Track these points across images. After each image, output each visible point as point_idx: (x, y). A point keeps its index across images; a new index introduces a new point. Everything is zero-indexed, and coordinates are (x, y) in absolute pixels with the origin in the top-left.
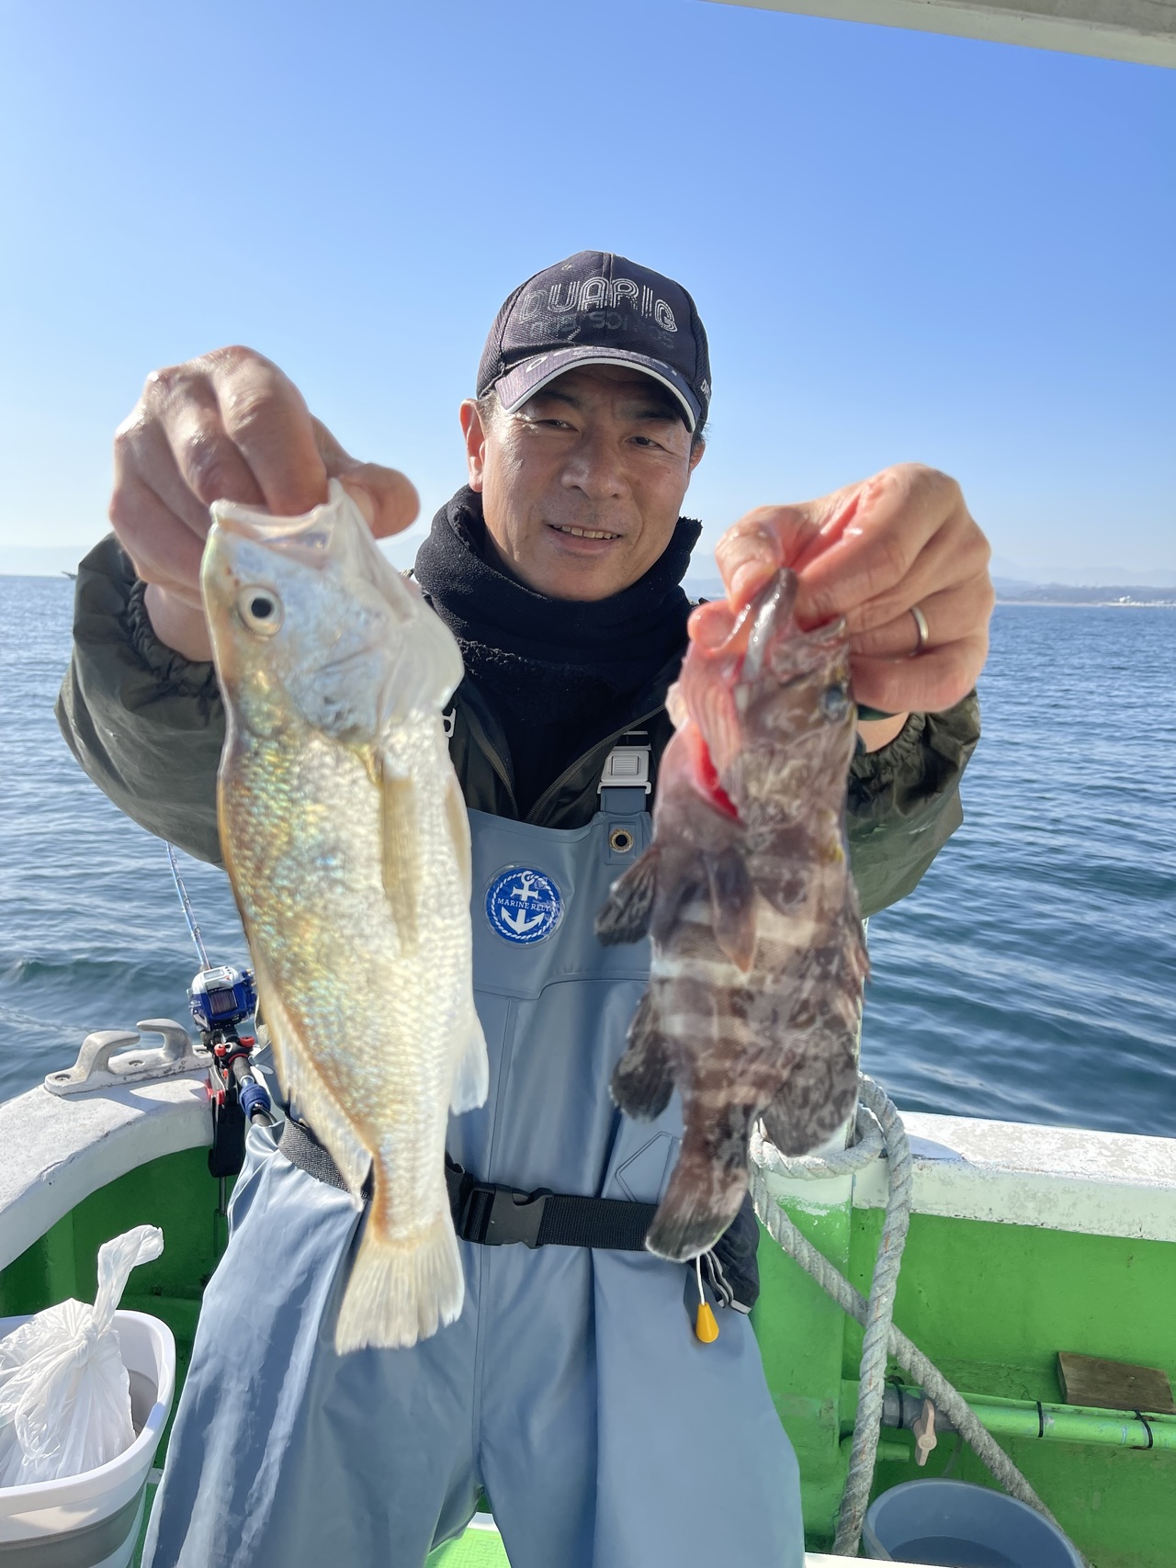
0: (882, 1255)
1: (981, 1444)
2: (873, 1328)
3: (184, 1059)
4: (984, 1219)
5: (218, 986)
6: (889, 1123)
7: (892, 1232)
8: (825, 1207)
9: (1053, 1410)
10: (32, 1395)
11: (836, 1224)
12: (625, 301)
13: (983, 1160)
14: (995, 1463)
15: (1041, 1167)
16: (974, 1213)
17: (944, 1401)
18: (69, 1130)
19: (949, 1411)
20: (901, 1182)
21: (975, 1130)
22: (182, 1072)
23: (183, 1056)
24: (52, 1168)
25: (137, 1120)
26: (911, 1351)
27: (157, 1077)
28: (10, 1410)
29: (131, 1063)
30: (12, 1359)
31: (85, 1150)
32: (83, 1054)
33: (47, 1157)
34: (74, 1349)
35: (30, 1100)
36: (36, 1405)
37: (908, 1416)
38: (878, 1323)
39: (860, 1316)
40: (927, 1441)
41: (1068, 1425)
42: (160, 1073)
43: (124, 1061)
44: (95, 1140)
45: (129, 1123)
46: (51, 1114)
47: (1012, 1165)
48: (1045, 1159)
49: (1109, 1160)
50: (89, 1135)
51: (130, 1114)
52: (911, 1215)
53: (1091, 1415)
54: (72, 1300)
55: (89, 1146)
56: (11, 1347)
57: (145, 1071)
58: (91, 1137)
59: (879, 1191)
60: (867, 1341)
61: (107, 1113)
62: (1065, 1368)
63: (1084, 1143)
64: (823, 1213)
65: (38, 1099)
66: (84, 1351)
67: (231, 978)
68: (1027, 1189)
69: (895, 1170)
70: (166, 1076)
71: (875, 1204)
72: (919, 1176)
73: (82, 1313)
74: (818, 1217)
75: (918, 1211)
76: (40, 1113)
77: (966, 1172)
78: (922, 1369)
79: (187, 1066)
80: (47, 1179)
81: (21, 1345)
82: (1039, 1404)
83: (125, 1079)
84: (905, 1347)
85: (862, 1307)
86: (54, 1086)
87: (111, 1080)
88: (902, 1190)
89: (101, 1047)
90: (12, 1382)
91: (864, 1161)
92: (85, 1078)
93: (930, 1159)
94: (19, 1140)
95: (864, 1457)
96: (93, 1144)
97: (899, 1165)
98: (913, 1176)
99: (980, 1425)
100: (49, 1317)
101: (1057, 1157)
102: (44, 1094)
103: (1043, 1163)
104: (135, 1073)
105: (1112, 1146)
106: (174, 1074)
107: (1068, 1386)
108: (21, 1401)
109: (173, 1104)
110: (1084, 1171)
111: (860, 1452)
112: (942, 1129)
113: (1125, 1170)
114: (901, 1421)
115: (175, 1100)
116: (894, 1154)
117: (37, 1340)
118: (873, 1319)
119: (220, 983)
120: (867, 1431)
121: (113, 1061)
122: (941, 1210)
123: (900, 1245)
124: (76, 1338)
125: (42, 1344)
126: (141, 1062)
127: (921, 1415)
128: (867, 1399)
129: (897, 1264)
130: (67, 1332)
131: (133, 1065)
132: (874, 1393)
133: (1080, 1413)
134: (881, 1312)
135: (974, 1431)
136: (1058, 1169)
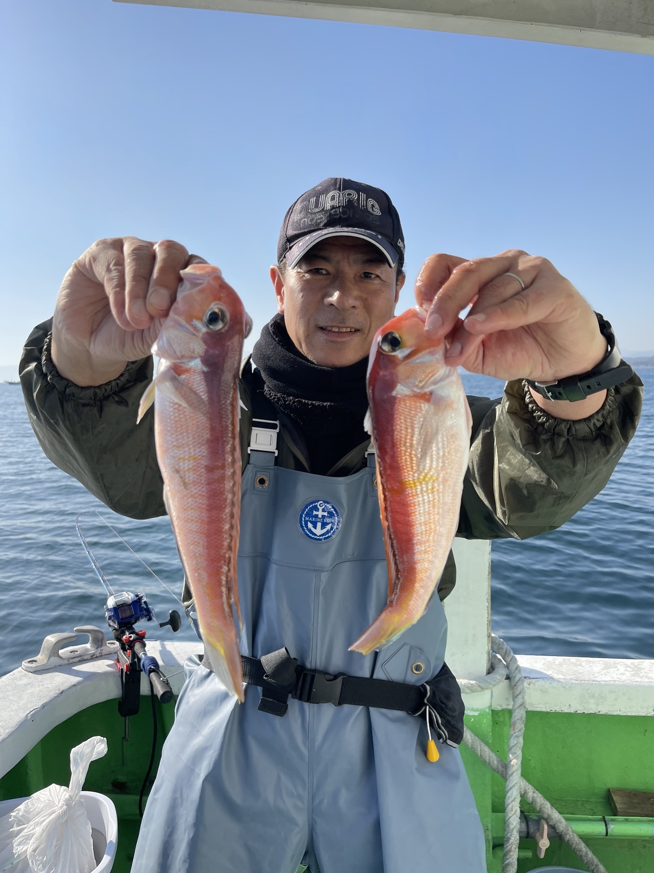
0: (512, 735)
1: (575, 842)
2: (511, 778)
3: (102, 648)
4: (566, 711)
5: (123, 603)
6: (508, 659)
7: (517, 721)
8: (477, 710)
9: (612, 820)
10: (36, 840)
11: (484, 720)
12: (350, 202)
13: (562, 677)
14: (582, 853)
15: (596, 679)
16: (561, 708)
17: (552, 819)
18: (40, 691)
19: (555, 824)
20: (519, 692)
21: (555, 662)
22: (101, 656)
23: (101, 647)
24: (33, 712)
25: (79, 683)
26: (532, 791)
27: (87, 660)
28: (24, 849)
29: (71, 652)
30: (21, 820)
31: (50, 701)
32: (44, 648)
33: (29, 706)
34: (59, 811)
35: (15, 675)
36: (38, 847)
37: (532, 830)
38: (513, 775)
39: (503, 772)
40: (544, 843)
41: (622, 828)
42: (89, 657)
43: (67, 651)
44: (56, 695)
45: (74, 685)
46: (29, 682)
47: (579, 679)
48: (596, 675)
49: (632, 673)
50: (51, 693)
51: (74, 680)
52: (526, 712)
53: (633, 821)
54: (53, 785)
55: (53, 699)
56: (21, 814)
57: (80, 656)
58: (53, 694)
59: (507, 699)
60: (508, 786)
61: (61, 681)
62: (615, 798)
63: (616, 665)
64: (476, 714)
65: (20, 674)
66: (65, 813)
67: (130, 597)
68: (589, 692)
69: (515, 685)
70: (92, 659)
71: (505, 707)
72: (529, 689)
73: (61, 791)
74: (473, 716)
75: (529, 709)
76: (21, 682)
77: (555, 684)
78: (539, 801)
79: (104, 652)
80: (31, 718)
81: (27, 811)
82: (604, 817)
83: (68, 661)
84: (529, 789)
85: (503, 767)
86: (28, 667)
87: (60, 662)
88: (520, 696)
89: (55, 642)
90: (22, 834)
91: (498, 681)
92: (46, 661)
93: (533, 678)
94: (11, 698)
95: (511, 853)
96: (55, 697)
97: (517, 683)
98: (525, 688)
99: (573, 832)
100: (41, 795)
101: (603, 673)
102: (22, 672)
103: (596, 677)
104: (75, 658)
105: (632, 666)
106: (97, 657)
107: (618, 807)
108: (30, 843)
109: (99, 673)
110: (620, 680)
111: (509, 851)
112: (537, 662)
113: (641, 677)
114: (528, 833)
115: (100, 671)
116: (514, 676)
117: (36, 808)
118: (510, 773)
119: (124, 601)
120: (513, 838)
121: (61, 651)
122: (542, 708)
123: (522, 728)
124: (60, 805)
125: (39, 810)
126: (77, 651)
127: (539, 829)
128: (511, 820)
129: (521, 740)
130: (54, 802)
131: (72, 653)
132: (514, 816)
133: (627, 820)
134: (514, 769)
135: (570, 835)
136: (605, 679)
